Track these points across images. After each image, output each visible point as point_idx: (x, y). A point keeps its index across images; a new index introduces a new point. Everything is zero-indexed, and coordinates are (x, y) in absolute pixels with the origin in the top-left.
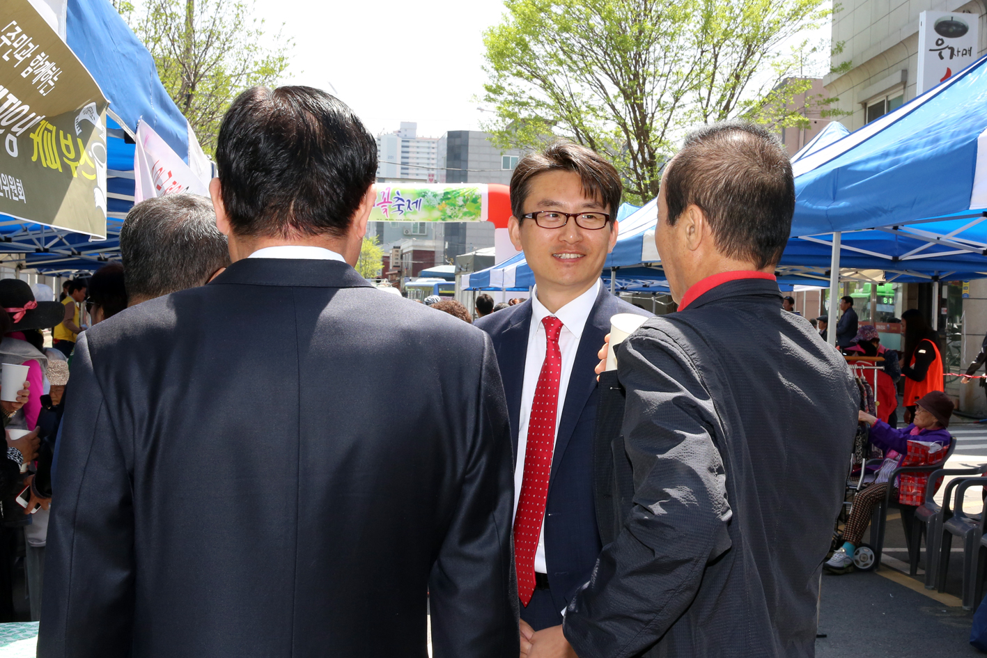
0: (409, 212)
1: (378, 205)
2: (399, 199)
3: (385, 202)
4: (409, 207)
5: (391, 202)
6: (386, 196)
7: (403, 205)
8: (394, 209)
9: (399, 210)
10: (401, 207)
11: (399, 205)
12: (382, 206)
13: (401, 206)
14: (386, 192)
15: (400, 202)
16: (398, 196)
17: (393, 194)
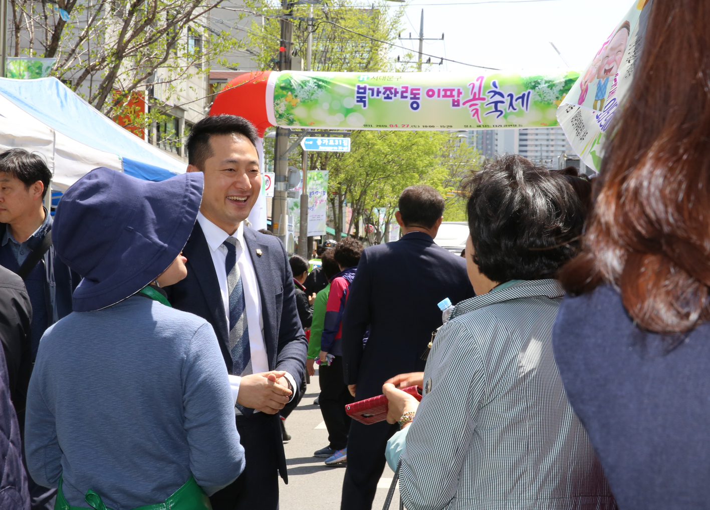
0: (511, 113)
1: (464, 104)
2: (496, 93)
3: (474, 99)
4: (511, 104)
5: (484, 99)
6: (476, 90)
7: (502, 102)
8: (488, 109)
9: (496, 110)
10: (500, 107)
11: (496, 103)
12: (471, 106)
13: (499, 105)
14: (477, 84)
15: (498, 98)
16: (494, 89)
17: (486, 87)
